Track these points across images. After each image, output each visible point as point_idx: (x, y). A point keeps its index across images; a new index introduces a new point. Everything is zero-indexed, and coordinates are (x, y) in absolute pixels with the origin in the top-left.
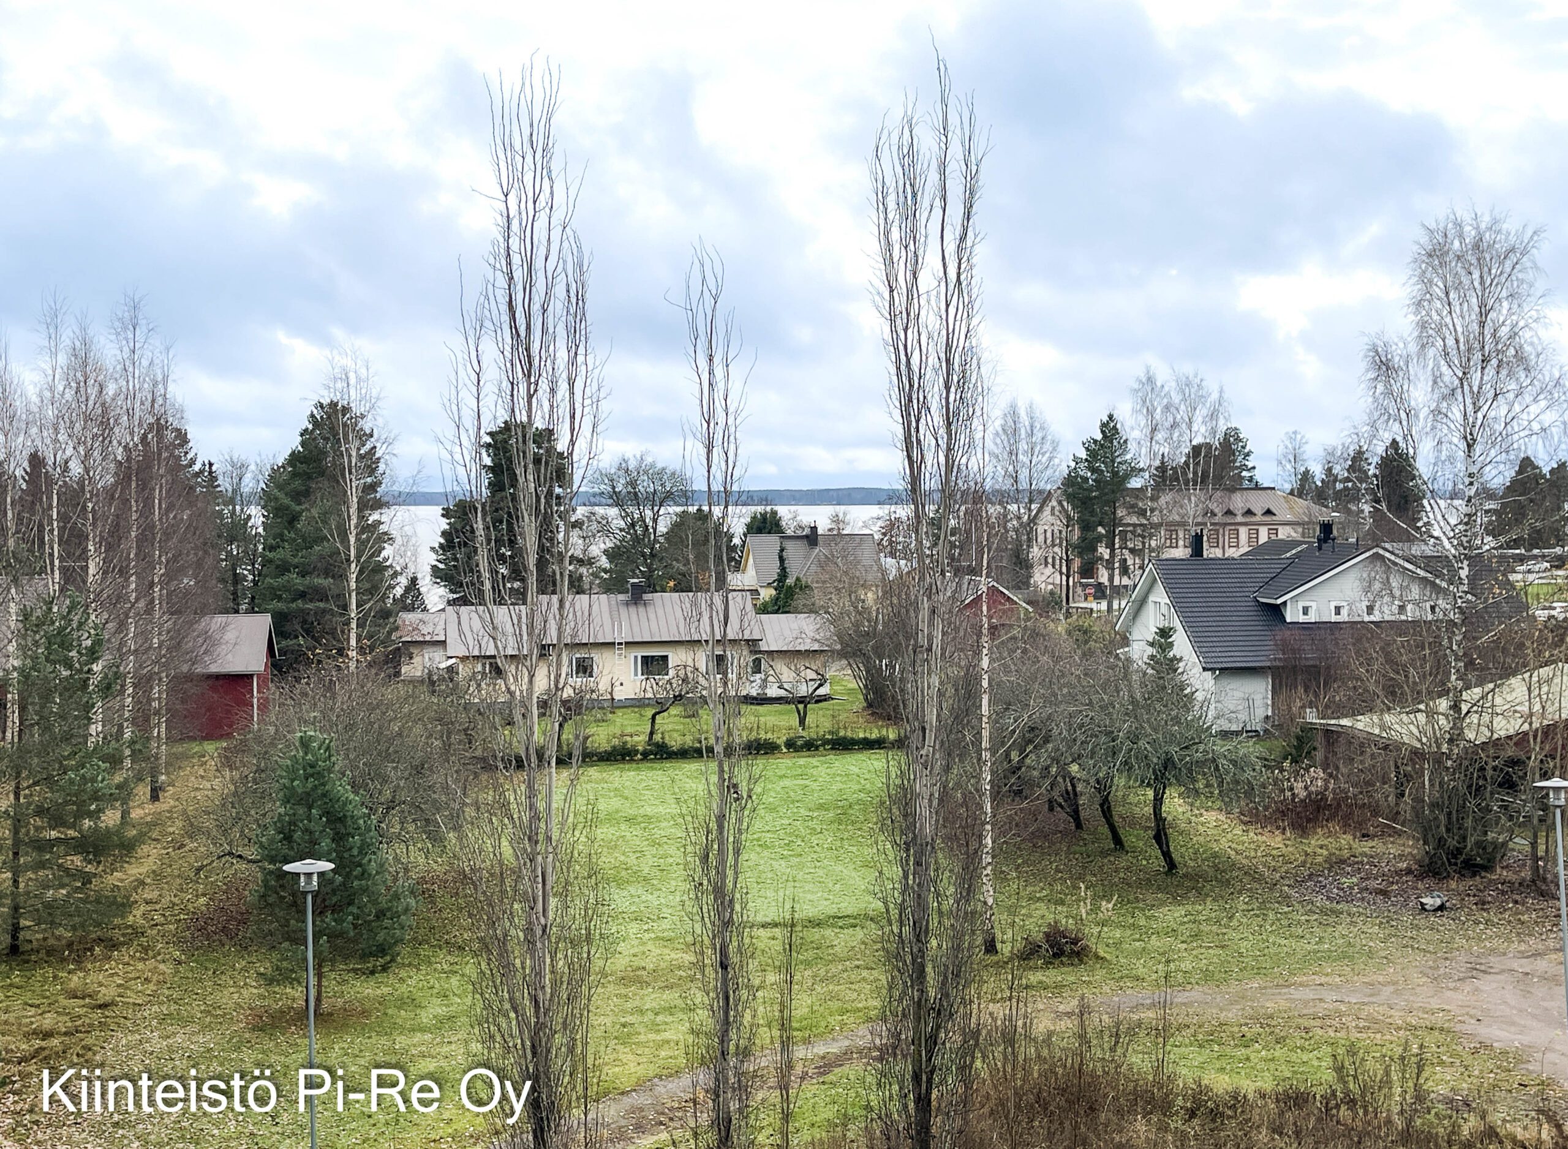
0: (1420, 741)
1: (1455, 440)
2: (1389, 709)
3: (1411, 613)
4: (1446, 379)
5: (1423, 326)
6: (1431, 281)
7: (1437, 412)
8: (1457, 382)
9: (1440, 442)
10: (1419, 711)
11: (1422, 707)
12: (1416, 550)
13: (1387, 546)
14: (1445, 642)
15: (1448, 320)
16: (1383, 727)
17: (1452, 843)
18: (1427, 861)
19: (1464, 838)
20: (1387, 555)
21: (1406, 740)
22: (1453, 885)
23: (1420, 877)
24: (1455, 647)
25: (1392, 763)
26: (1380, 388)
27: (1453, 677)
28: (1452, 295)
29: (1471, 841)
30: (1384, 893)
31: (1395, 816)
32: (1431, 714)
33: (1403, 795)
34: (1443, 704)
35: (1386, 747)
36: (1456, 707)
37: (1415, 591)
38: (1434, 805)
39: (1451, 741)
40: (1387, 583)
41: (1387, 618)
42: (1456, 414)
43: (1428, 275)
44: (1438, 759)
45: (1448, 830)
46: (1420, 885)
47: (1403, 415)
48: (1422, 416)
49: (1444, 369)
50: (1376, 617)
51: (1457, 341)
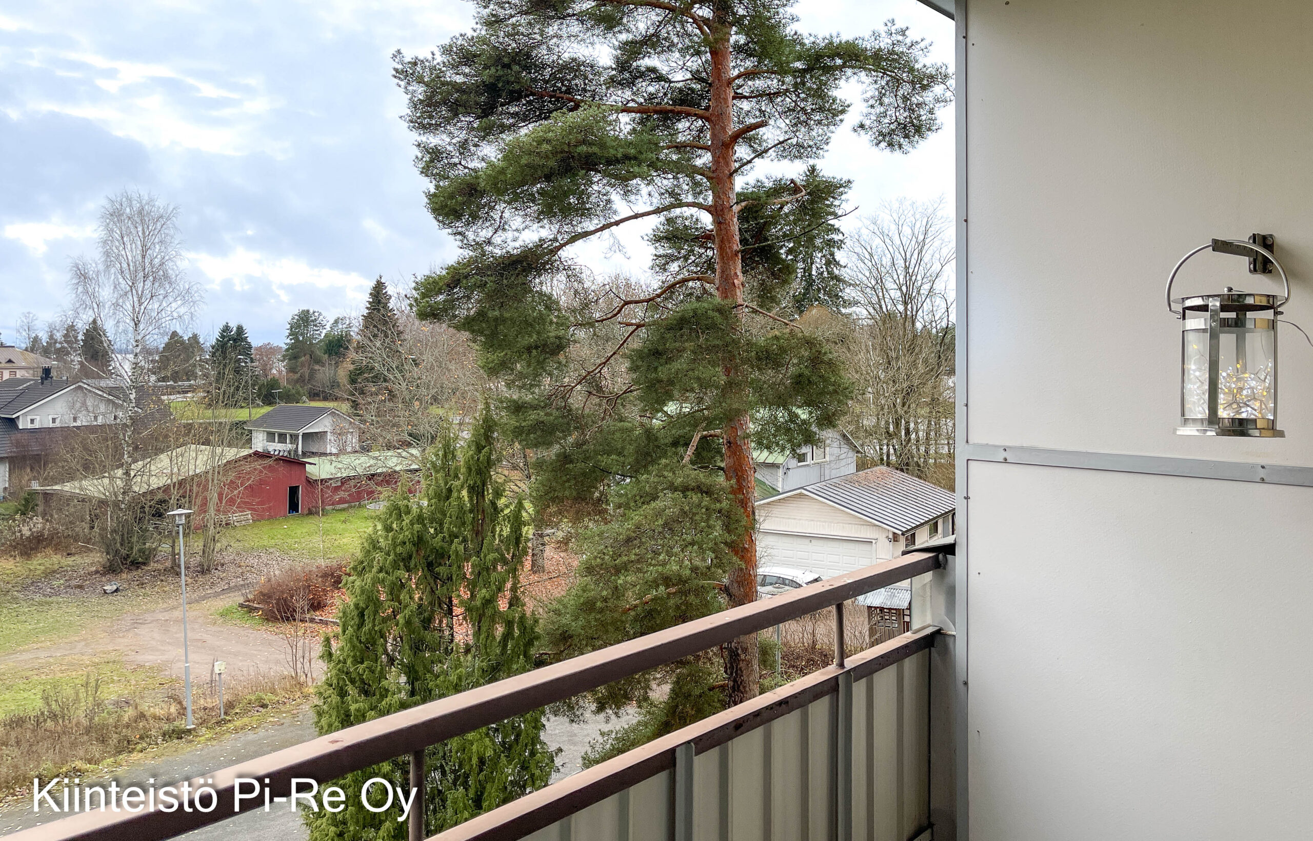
0: (104, 494)
1: (128, 321)
2: (86, 477)
3: (100, 421)
4: (123, 286)
5: (107, 254)
6: (112, 230)
7: (116, 305)
8: (128, 288)
9: (118, 322)
10: (104, 477)
11: (106, 475)
12: (103, 384)
13: (85, 381)
14: (121, 436)
15: (123, 253)
16: (81, 489)
17: (124, 552)
18: (108, 564)
19: (132, 548)
20: (86, 386)
21: (96, 495)
22: (124, 576)
23: (104, 574)
24: (127, 439)
25: (87, 510)
26: (80, 289)
27: (126, 456)
28: (125, 239)
29: (135, 549)
30: (81, 587)
31: (88, 541)
32: (112, 478)
33: (93, 528)
34: (120, 472)
35: (83, 500)
36: (127, 473)
37: (102, 408)
38: (114, 531)
39: (124, 493)
40: (84, 404)
41: (84, 424)
42: (128, 306)
43: (111, 226)
44: (116, 504)
45: (122, 545)
46: (104, 579)
47: (95, 306)
48: (107, 306)
49: (121, 280)
50: (78, 424)
51: (129, 265)
